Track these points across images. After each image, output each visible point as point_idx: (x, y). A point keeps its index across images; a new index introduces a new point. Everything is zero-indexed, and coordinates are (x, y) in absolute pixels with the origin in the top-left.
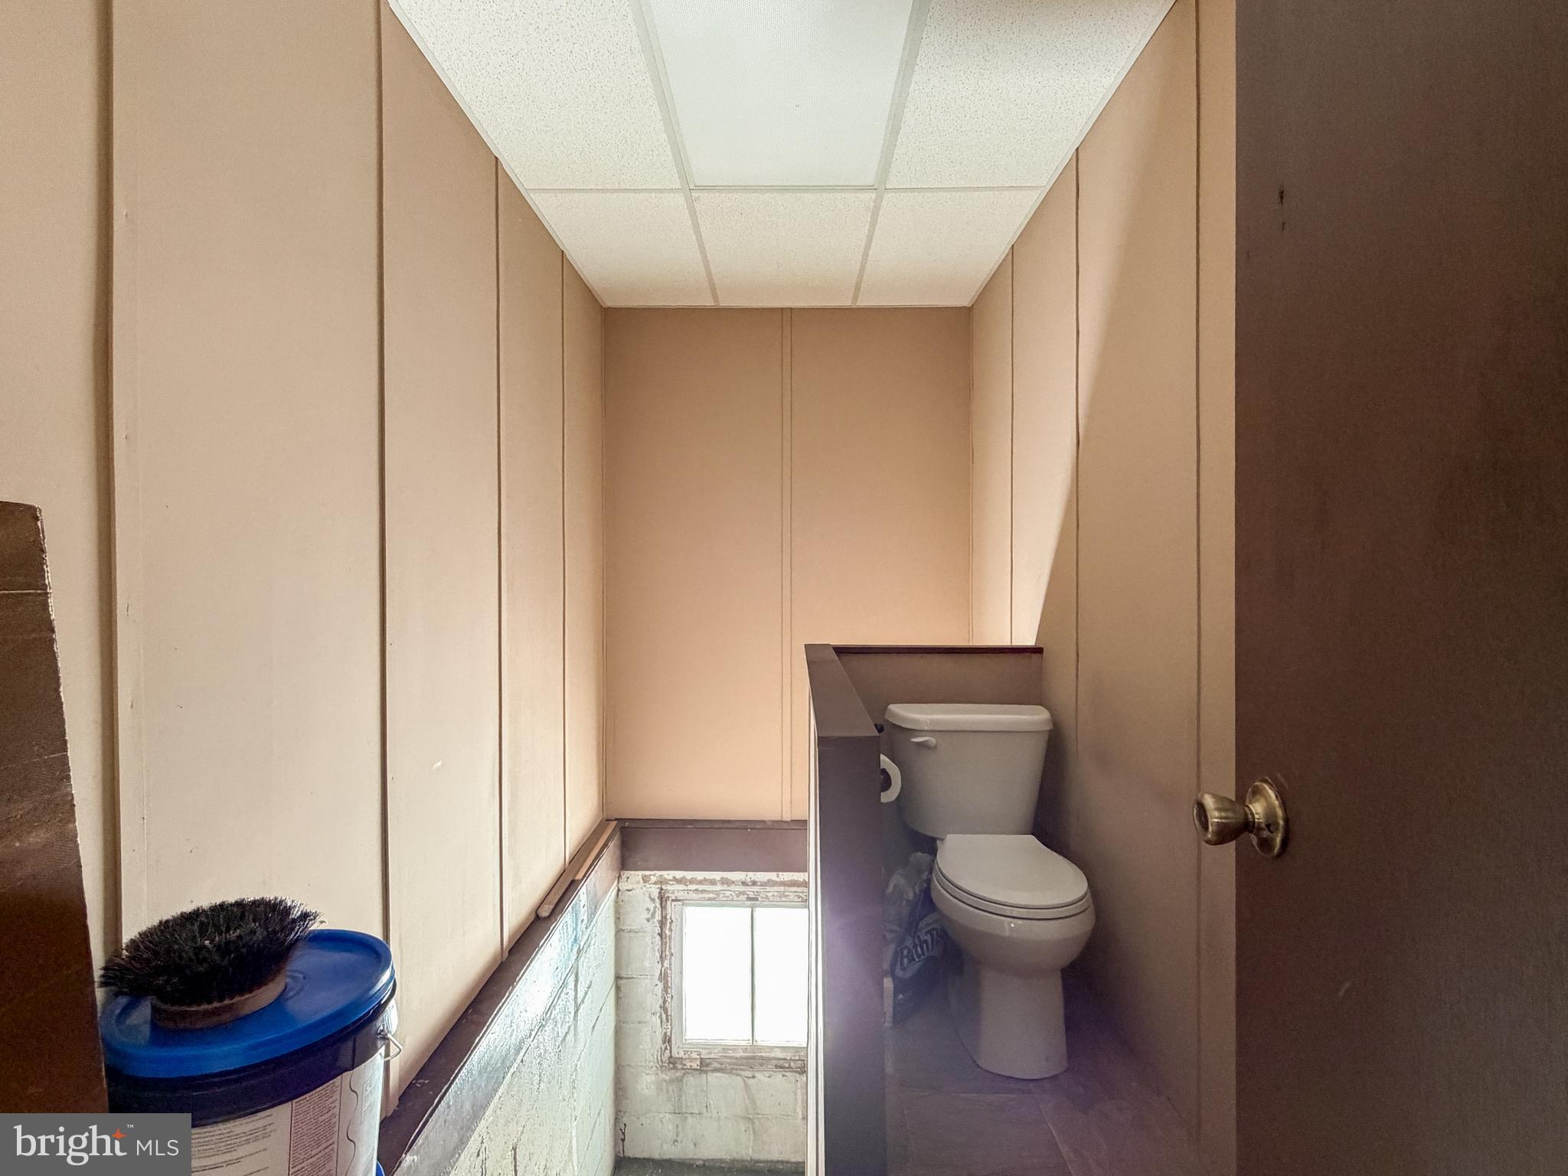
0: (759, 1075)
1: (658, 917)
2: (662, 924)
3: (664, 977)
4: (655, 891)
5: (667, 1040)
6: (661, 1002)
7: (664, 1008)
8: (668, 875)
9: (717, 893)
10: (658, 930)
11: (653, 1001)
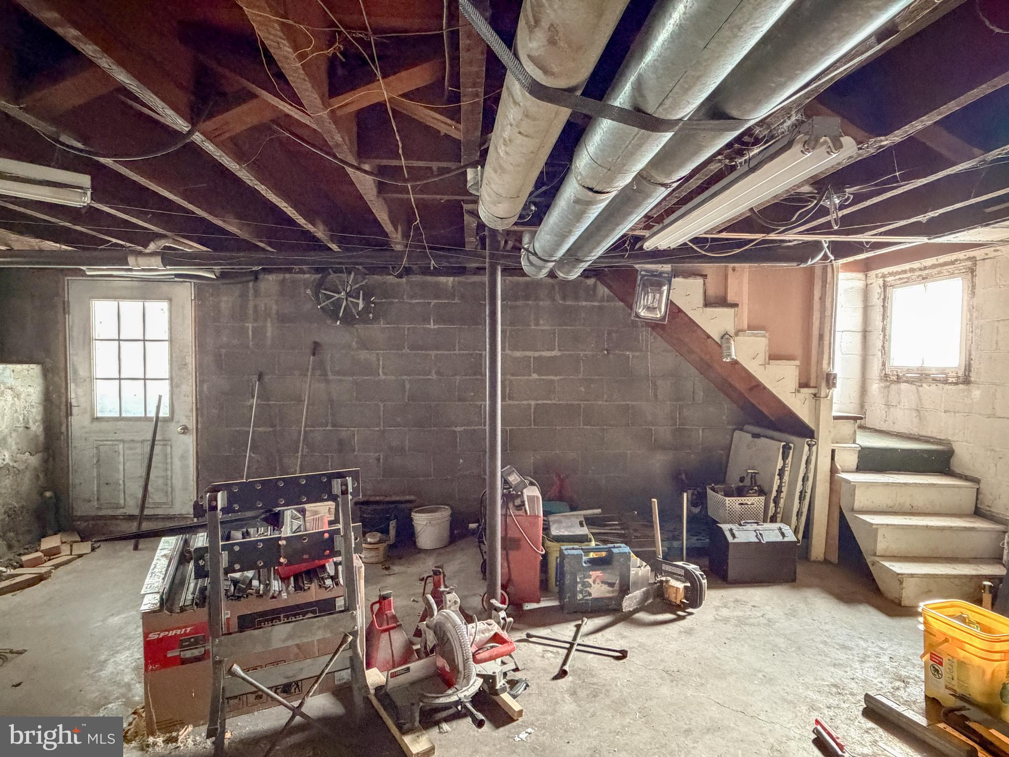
0: (924, 385)
1: (882, 297)
2: (884, 300)
3: (884, 330)
4: (881, 281)
5: (884, 364)
6: (882, 344)
7: (883, 347)
8: (886, 270)
9: (908, 278)
10: (882, 304)
11: (879, 344)
